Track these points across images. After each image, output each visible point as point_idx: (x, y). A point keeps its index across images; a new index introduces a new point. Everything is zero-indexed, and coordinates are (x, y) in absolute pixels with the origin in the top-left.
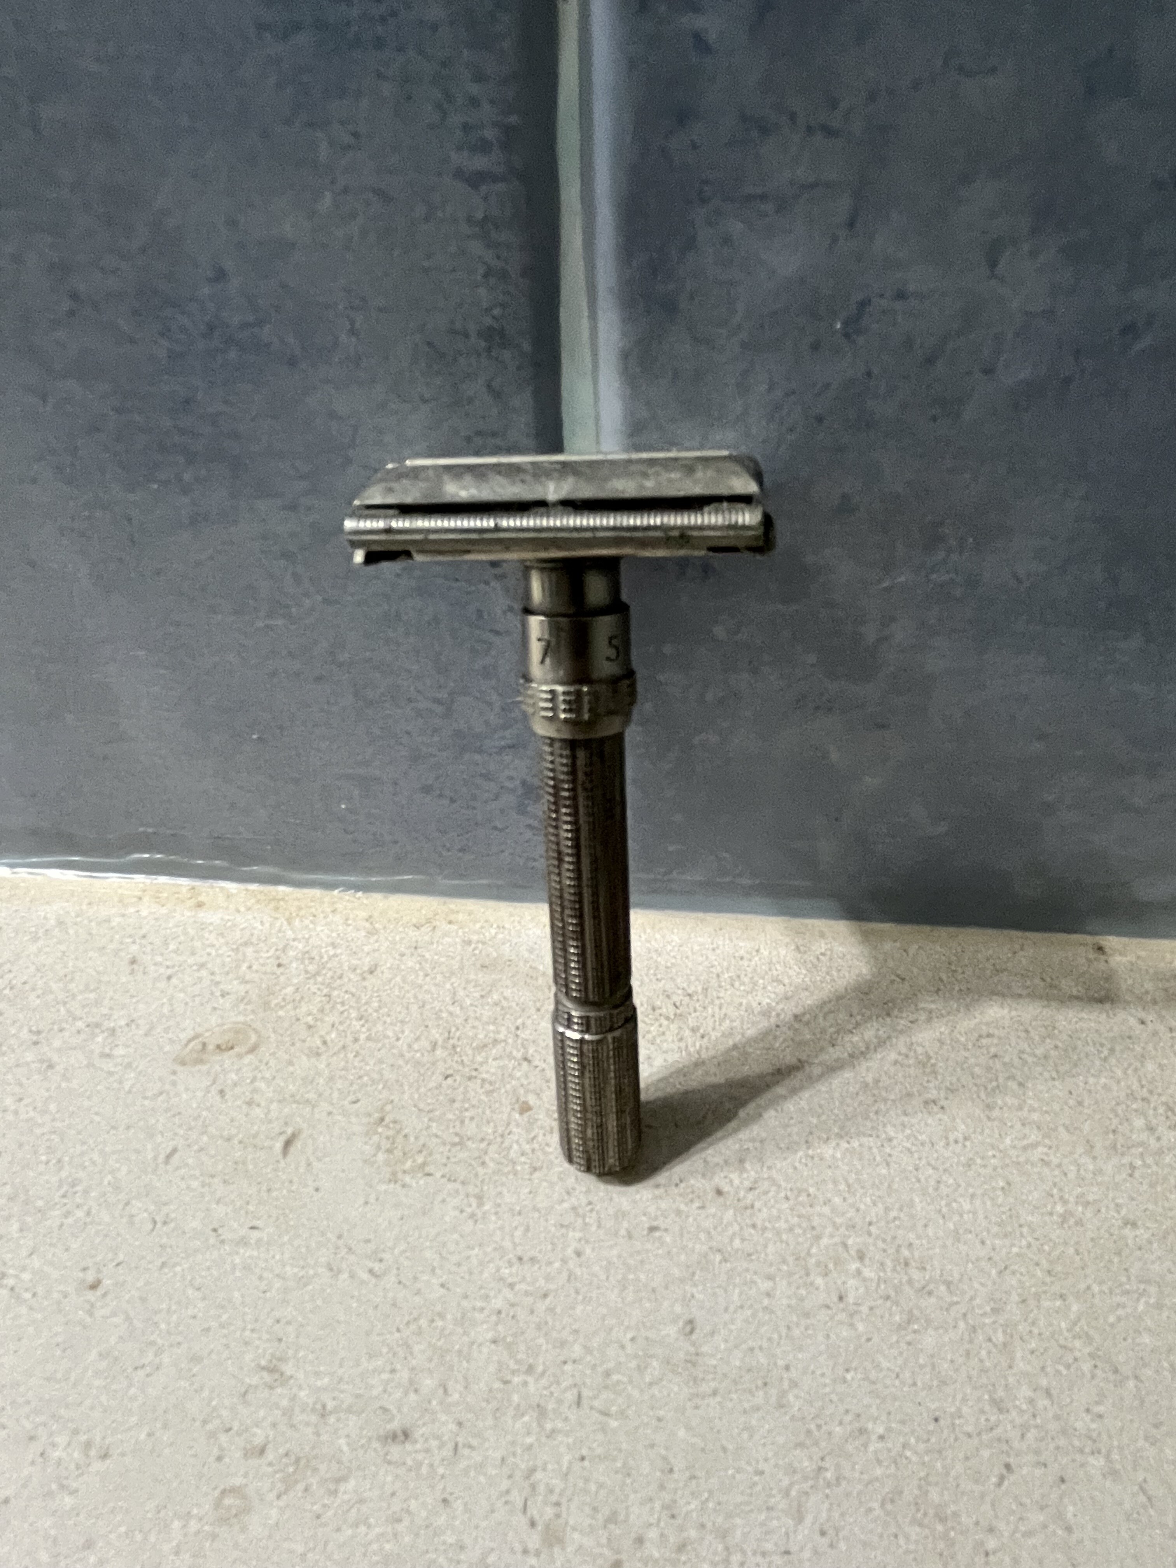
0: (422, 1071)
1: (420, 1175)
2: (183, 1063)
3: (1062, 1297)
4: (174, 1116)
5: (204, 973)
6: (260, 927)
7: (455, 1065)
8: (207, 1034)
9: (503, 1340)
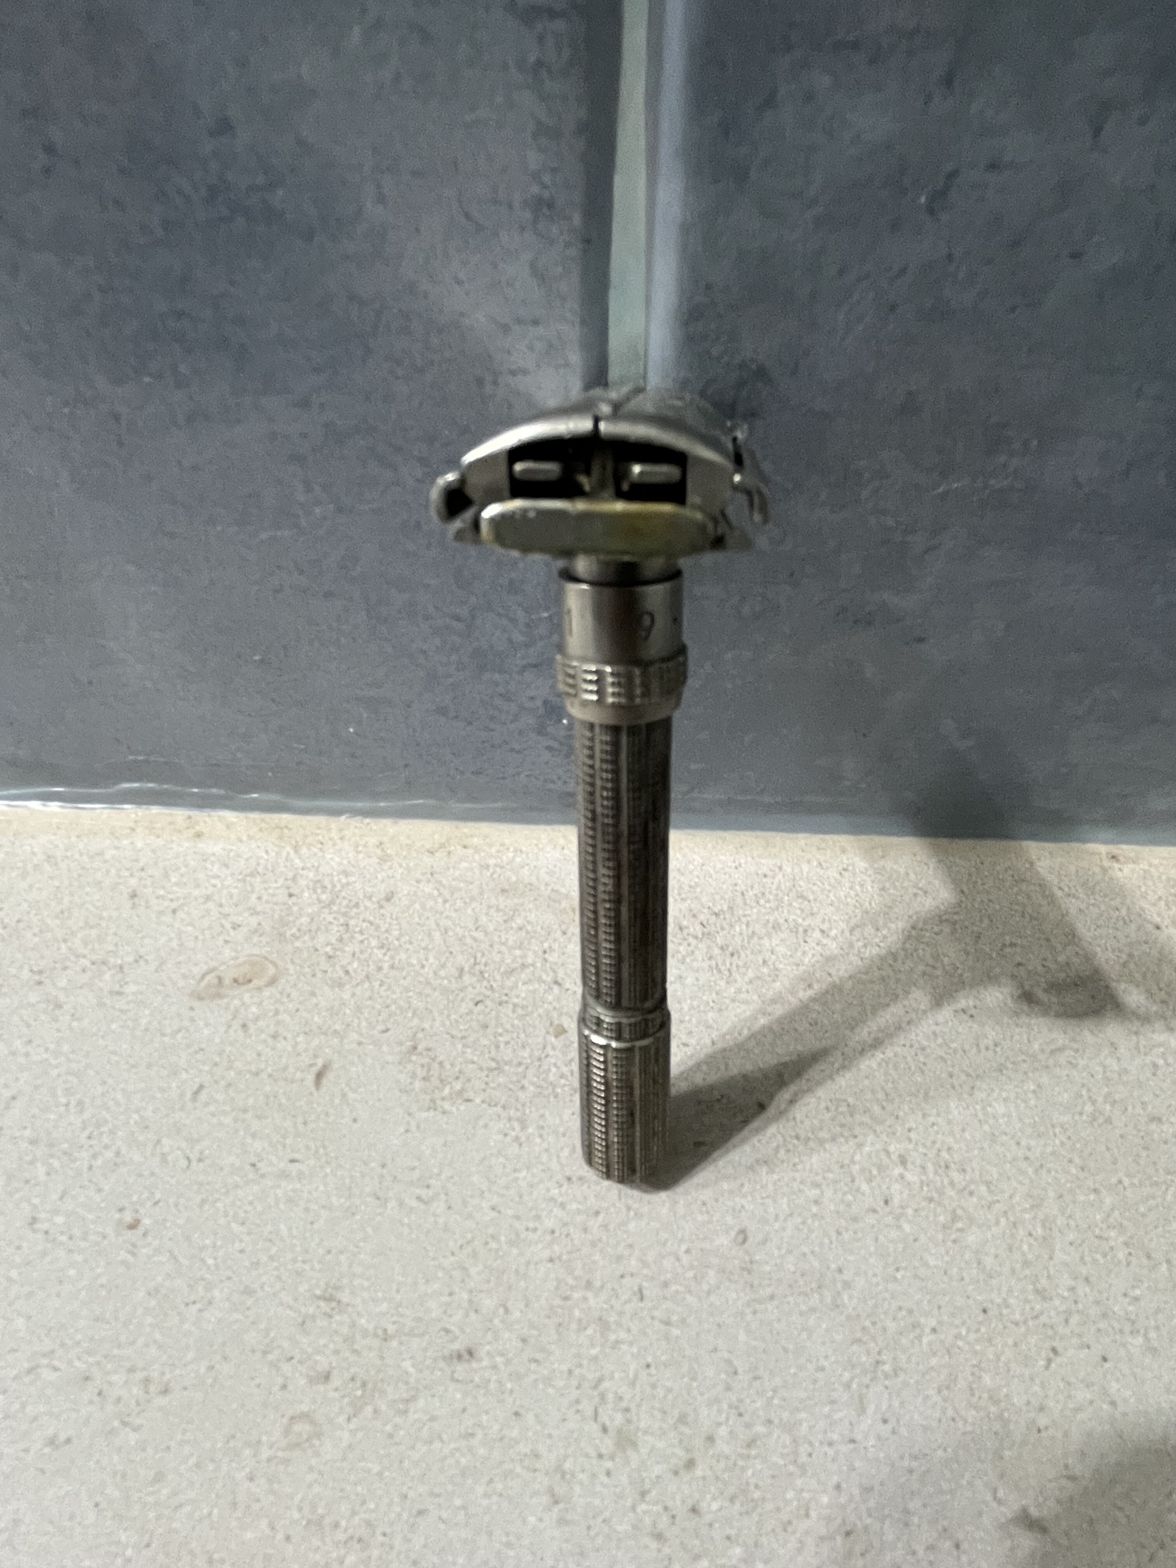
0: (451, 997)
1: (460, 1101)
2: (200, 998)
3: (1095, 1191)
4: (196, 1052)
5: (211, 905)
6: (266, 857)
7: (484, 990)
8: (222, 968)
9: (560, 1258)
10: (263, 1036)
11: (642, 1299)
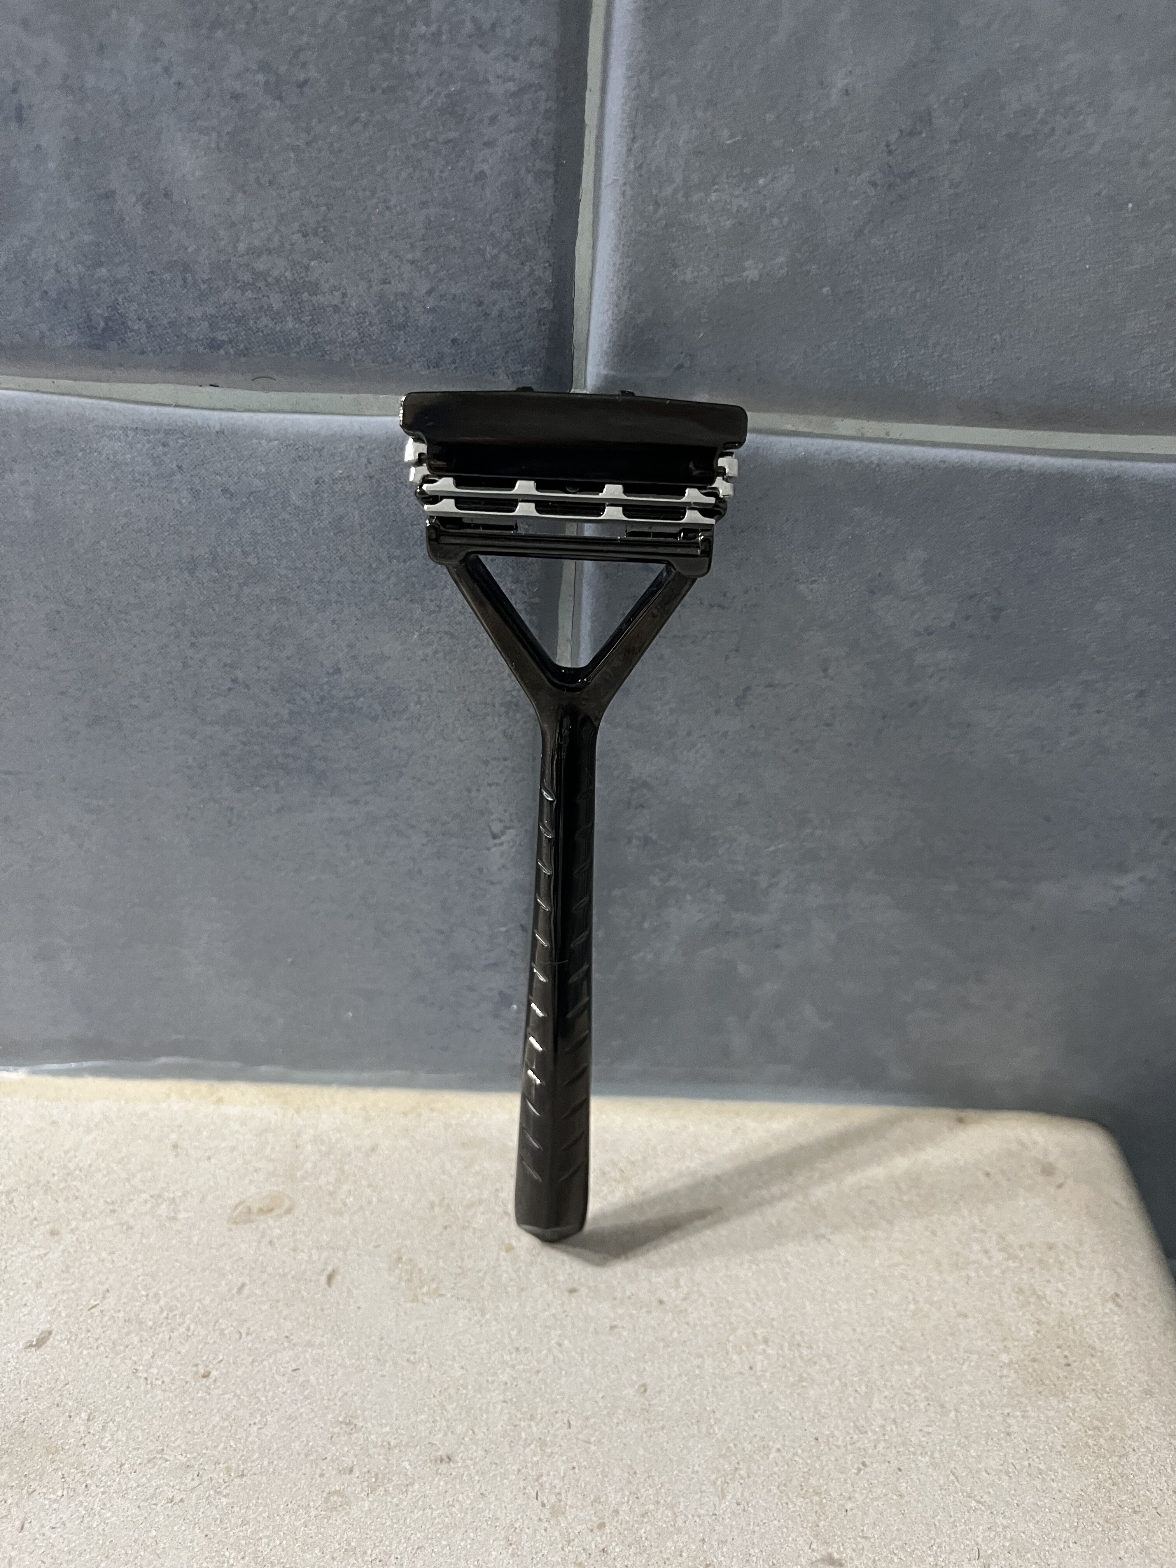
0: (426, 1224)
1: (435, 1296)
2: (236, 1223)
4: (237, 1260)
5: (236, 1154)
6: (275, 1117)
7: (450, 1218)
8: (251, 1200)
9: (511, 1400)
10: (286, 1250)
11: (570, 1427)
